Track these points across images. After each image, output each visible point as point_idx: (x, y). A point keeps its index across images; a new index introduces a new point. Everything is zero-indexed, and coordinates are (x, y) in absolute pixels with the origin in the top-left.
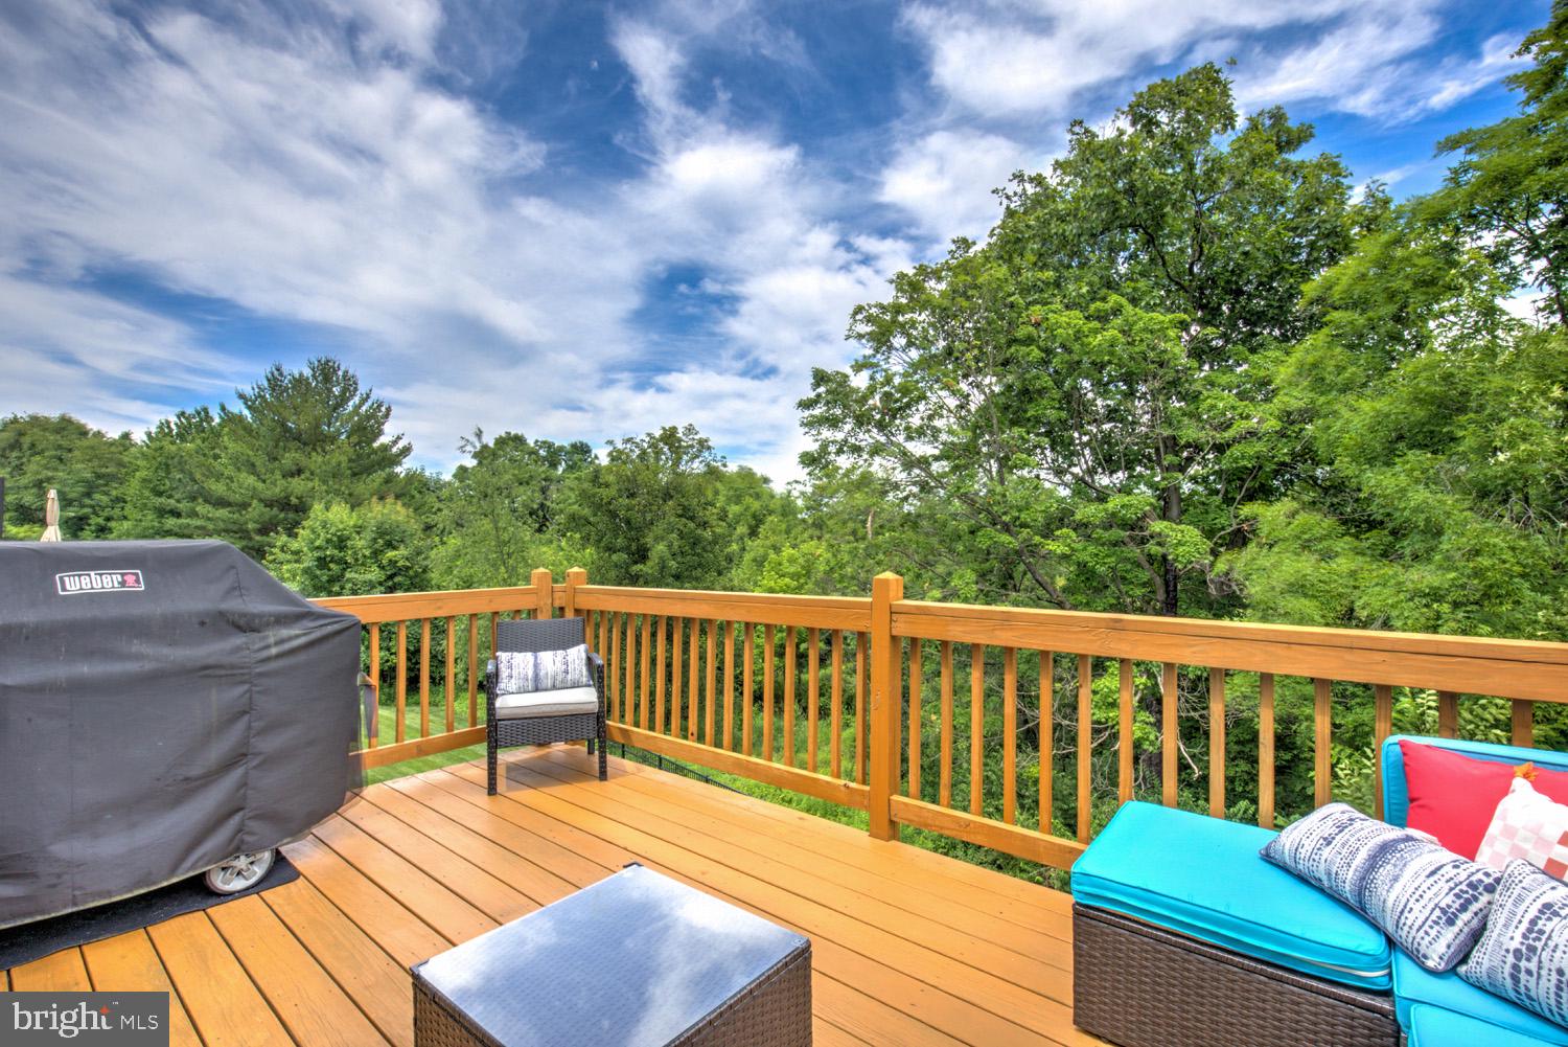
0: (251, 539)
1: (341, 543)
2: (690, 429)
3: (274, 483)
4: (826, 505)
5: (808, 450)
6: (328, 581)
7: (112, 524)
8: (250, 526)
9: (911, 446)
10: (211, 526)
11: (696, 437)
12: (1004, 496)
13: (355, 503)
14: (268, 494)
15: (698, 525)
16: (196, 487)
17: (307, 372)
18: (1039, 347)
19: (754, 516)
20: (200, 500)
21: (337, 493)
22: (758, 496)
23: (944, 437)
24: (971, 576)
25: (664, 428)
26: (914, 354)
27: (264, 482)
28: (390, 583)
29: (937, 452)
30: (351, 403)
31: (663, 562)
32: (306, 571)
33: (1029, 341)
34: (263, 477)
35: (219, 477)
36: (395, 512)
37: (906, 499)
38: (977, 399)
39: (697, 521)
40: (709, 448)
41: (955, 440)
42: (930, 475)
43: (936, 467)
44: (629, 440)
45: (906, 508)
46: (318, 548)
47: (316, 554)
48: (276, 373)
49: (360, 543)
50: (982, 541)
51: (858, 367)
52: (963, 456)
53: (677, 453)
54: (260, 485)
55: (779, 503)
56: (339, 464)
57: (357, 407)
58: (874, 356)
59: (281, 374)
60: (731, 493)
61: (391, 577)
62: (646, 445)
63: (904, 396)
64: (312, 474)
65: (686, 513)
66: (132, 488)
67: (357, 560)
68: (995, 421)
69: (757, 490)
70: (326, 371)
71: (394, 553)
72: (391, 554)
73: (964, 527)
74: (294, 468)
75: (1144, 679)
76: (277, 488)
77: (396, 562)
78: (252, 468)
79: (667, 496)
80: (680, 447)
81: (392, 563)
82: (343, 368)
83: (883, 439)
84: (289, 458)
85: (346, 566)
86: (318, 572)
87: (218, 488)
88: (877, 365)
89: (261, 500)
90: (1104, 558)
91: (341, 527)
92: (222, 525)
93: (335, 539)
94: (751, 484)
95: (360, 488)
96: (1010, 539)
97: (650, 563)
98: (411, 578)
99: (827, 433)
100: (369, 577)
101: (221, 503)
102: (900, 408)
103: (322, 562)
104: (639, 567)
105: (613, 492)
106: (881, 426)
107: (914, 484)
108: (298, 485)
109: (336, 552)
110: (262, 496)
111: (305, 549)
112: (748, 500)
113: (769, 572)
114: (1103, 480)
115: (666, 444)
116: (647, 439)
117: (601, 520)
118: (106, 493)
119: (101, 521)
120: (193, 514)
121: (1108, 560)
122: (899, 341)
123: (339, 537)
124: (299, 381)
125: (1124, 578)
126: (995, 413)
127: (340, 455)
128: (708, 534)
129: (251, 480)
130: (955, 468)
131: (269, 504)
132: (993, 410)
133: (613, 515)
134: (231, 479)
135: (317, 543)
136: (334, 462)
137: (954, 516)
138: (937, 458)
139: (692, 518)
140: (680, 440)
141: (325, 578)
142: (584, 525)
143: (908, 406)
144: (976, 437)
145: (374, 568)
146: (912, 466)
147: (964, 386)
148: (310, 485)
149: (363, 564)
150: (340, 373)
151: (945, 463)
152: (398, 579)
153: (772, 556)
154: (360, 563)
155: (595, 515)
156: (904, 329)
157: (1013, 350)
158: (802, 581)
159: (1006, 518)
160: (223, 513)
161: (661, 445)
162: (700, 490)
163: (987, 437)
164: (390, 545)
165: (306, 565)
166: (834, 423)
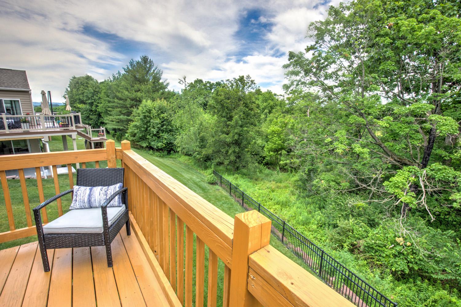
0: (129, 109)
1: (149, 111)
2: (248, 77)
3: (133, 94)
4: (295, 103)
5: (286, 83)
6: (147, 122)
7: (98, 105)
8: (128, 106)
9: (326, 82)
10: (119, 106)
11: (250, 80)
12: (363, 102)
13: (153, 100)
14: (131, 97)
15: (250, 109)
16: (114, 95)
17: (140, 60)
18: (390, 38)
19: (271, 107)
20: (115, 98)
21: (149, 97)
22: (272, 100)
23: (341, 78)
24: (344, 132)
25: (240, 76)
26: (333, 43)
27: (130, 93)
28: (162, 124)
29: (337, 84)
30: (152, 70)
31: (237, 121)
32: (141, 119)
33: (387, 35)
34: (130, 92)
35: (119, 92)
36: (164, 103)
37: (322, 102)
38: (357, 62)
39: (249, 108)
40: (254, 83)
41: (345, 79)
42: (333, 93)
43: (336, 90)
44: (228, 80)
45: (323, 106)
46: (144, 113)
47: (144, 114)
48: (132, 61)
49: (154, 112)
50: (351, 120)
51: (308, 49)
52: (347, 86)
53: (243, 85)
54: (129, 94)
55: (279, 103)
56: (149, 88)
57: (154, 71)
58: (316, 45)
59: (133, 61)
60: (264, 98)
61: (163, 122)
62: (233, 82)
63: (325, 61)
64: (142, 91)
65: (246, 105)
66: (102, 95)
67: (154, 117)
68: (363, 71)
69: (273, 98)
70: (145, 59)
71: (164, 115)
72: (162, 115)
73: (344, 113)
74: (138, 89)
75: (413, 178)
76: (134, 95)
77: (164, 118)
78: (127, 89)
79: (240, 100)
80: (245, 83)
81: (163, 118)
82: (149, 58)
83: (315, 79)
84: (137, 86)
85: (151, 118)
86: (144, 120)
87: (119, 95)
88: (316, 48)
89: (130, 99)
90: (404, 129)
91: (149, 107)
92: (121, 106)
93: (148, 110)
94: (270, 96)
95: (155, 95)
96: (363, 120)
97: (232, 121)
98: (168, 122)
99: (294, 78)
100: (157, 121)
101: (121, 99)
102: (324, 67)
103: (145, 117)
104: (229, 122)
105: (222, 97)
106: (315, 74)
107: (326, 97)
108: (139, 94)
109: (148, 114)
110: (130, 97)
111: (140, 113)
112: (270, 101)
113: (273, 125)
114: (406, 96)
115: (240, 82)
116: (234, 80)
117: (219, 106)
118: (97, 96)
119: (96, 103)
120: (114, 102)
121: (406, 130)
122: (327, 38)
123: (149, 110)
124: (138, 63)
125: (411, 137)
126: (364, 68)
127: (149, 86)
128: (252, 112)
129: (127, 93)
130: (343, 91)
131: (132, 100)
132: (363, 67)
133: (223, 106)
134: (122, 92)
135: (144, 111)
136: (148, 88)
137: (340, 109)
138: (336, 87)
139: (247, 107)
140: (244, 80)
141: (146, 122)
142: (213, 108)
143: (327, 65)
144: (354, 78)
145: (158, 119)
146: (326, 90)
147: (353, 57)
148: (142, 94)
149: (156, 118)
150: (149, 60)
151: (340, 88)
152: (165, 123)
153: (275, 120)
154: (155, 117)
155: (217, 105)
156: (329, 32)
157: (377, 39)
158: (283, 128)
159: (363, 111)
160: (121, 102)
161: (239, 82)
162: (250, 98)
163: (359, 78)
164: (162, 113)
165: (140, 117)
166: (297, 74)
